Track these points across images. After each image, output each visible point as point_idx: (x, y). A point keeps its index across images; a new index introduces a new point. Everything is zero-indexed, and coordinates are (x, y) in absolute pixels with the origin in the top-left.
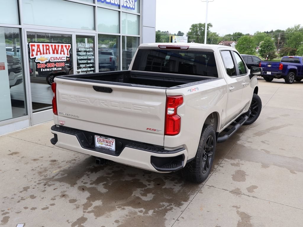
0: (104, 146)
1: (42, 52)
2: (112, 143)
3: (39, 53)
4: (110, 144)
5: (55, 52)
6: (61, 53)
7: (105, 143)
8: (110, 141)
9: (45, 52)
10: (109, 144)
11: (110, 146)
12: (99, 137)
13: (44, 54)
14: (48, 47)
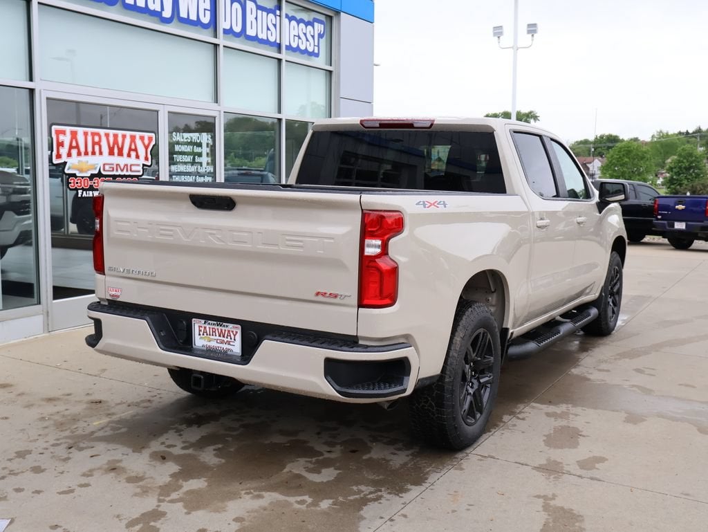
0: (213, 344)
1: (82, 149)
2: (235, 336)
3: (74, 152)
4: (229, 339)
5: (116, 151)
6: (129, 155)
7: (217, 337)
8: (229, 331)
9: (90, 149)
10: (225, 340)
11: (229, 343)
12: (203, 321)
13: (86, 153)
14: (97, 139)
